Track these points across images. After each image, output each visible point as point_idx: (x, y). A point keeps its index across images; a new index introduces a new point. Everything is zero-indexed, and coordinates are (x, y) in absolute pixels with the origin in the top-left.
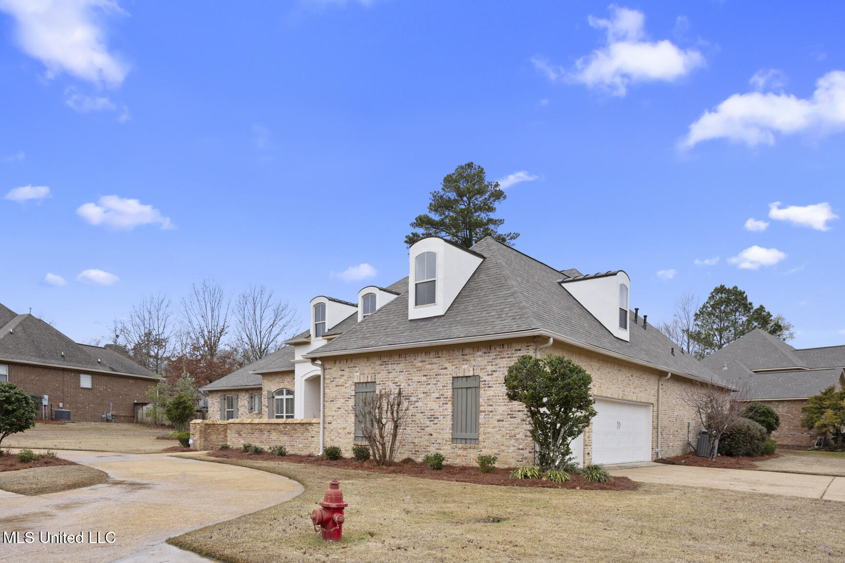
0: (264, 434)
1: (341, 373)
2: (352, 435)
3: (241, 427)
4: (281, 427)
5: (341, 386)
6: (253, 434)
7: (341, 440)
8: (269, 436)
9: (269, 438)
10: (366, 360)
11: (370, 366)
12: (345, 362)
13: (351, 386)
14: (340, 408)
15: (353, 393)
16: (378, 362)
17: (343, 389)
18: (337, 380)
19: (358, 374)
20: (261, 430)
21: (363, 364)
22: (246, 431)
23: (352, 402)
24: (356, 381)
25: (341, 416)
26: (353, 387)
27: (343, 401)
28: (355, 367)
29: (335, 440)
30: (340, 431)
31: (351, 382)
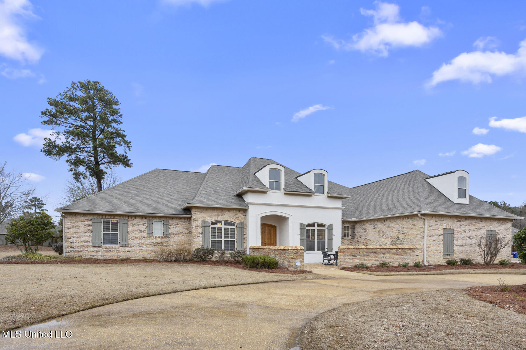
0: (379, 255)
1: (436, 223)
2: (442, 254)
3: (355, 251)
4: (394, 250)
5: (436, 229)
6: (369, 255)
7: (435, 256)
8: (383, 256)
9: (384, 258)
10: (449, 218)
11: (451, 221)
12: (438, 218)
13: (441, 230)
14: (435, 240)
15: (443, 233)
16: (456, 220)
17: (437, 231)
18: (433, 226)
19: (446, 224)
20: (376, 253)
21: (448, 220)
22: (362, 254)
23: (442, 238)
24: (444, 228)
25: (435, 244)
26: (443, 231)
27: (437, 237)
28: (444, 221)
29: (432, 256)
30: (435, 252)
31: (441, 228)
